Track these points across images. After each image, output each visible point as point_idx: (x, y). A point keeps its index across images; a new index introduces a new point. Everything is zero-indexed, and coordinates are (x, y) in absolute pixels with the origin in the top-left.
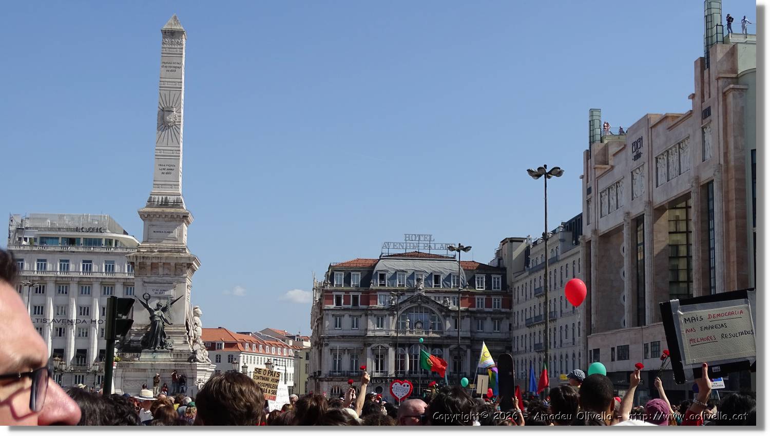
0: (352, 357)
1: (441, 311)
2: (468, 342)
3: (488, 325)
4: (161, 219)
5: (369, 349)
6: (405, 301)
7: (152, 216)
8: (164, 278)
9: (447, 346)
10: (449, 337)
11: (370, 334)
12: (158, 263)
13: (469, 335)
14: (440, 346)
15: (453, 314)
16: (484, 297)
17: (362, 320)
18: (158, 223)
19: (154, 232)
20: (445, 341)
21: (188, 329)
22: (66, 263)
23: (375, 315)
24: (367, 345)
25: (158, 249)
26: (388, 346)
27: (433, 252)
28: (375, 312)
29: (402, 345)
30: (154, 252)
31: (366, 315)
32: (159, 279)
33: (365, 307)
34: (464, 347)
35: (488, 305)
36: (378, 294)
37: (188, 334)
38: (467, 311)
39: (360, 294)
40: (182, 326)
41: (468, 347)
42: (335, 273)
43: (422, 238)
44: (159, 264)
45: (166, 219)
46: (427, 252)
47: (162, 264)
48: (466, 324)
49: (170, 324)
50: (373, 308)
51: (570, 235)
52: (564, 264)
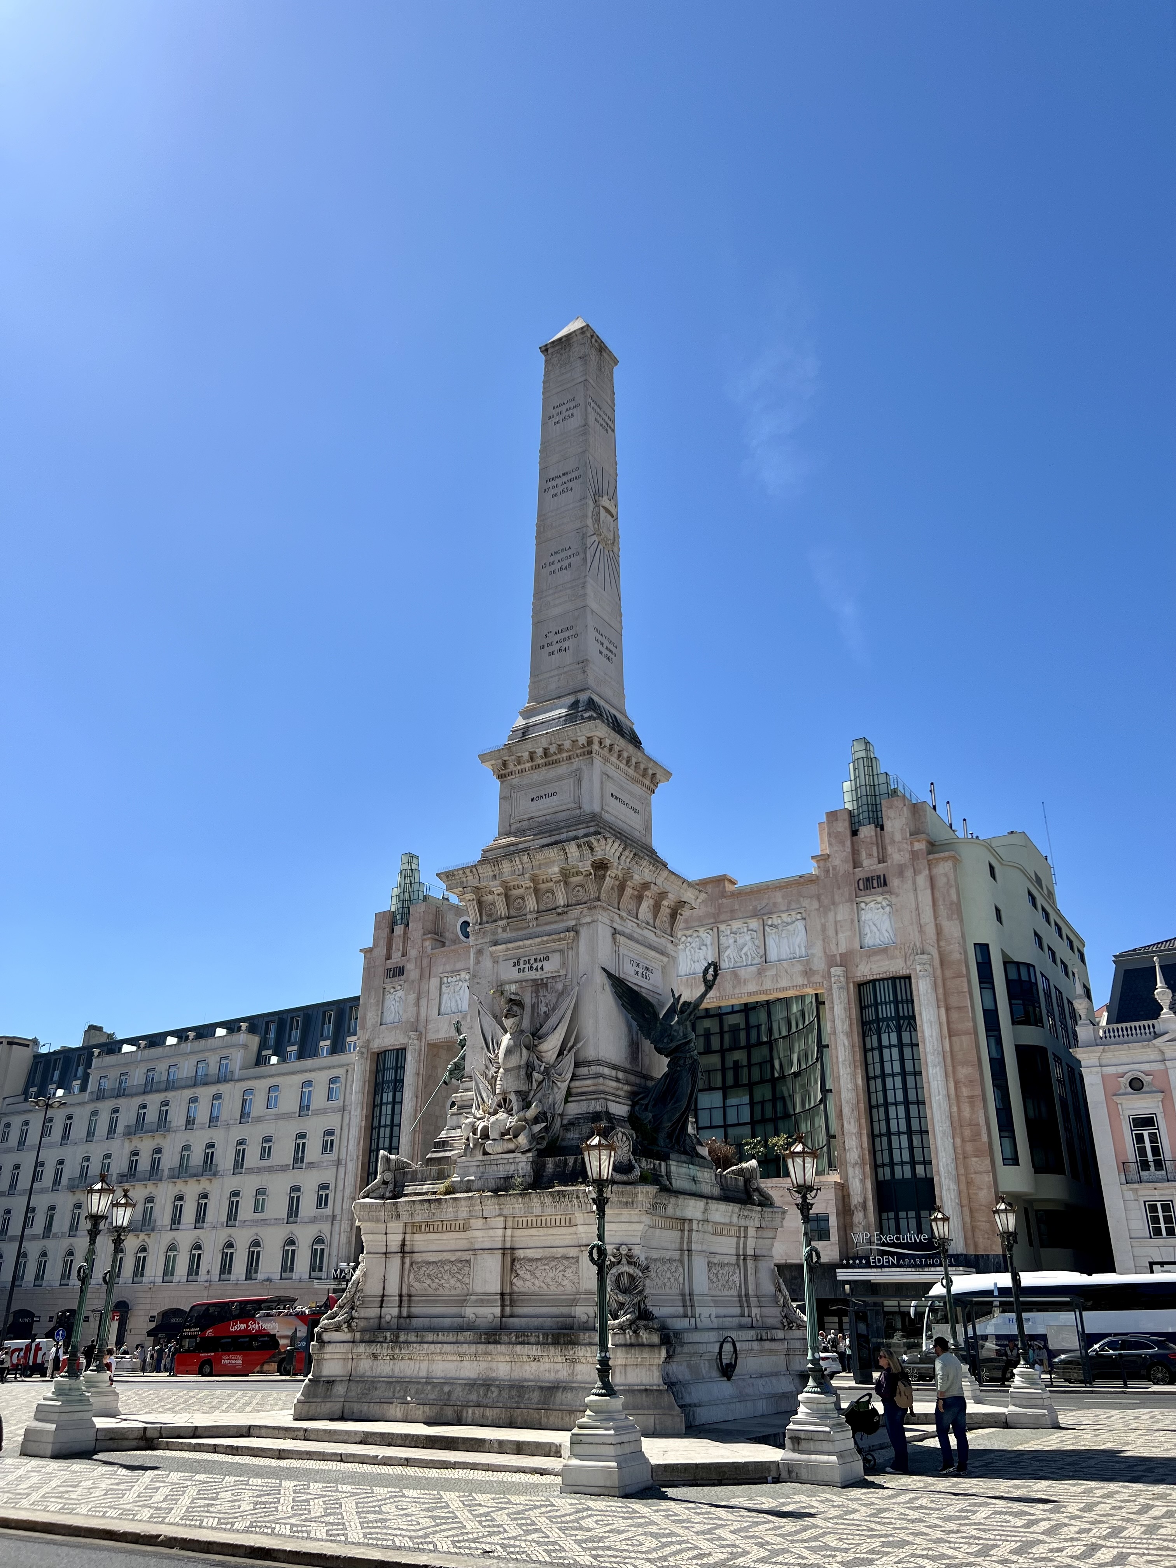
4: (621, 766)
32: (637, 933)
44: (653, 887)
45: (630, 771)
51: (254, 1041)
52: (261, 1086)
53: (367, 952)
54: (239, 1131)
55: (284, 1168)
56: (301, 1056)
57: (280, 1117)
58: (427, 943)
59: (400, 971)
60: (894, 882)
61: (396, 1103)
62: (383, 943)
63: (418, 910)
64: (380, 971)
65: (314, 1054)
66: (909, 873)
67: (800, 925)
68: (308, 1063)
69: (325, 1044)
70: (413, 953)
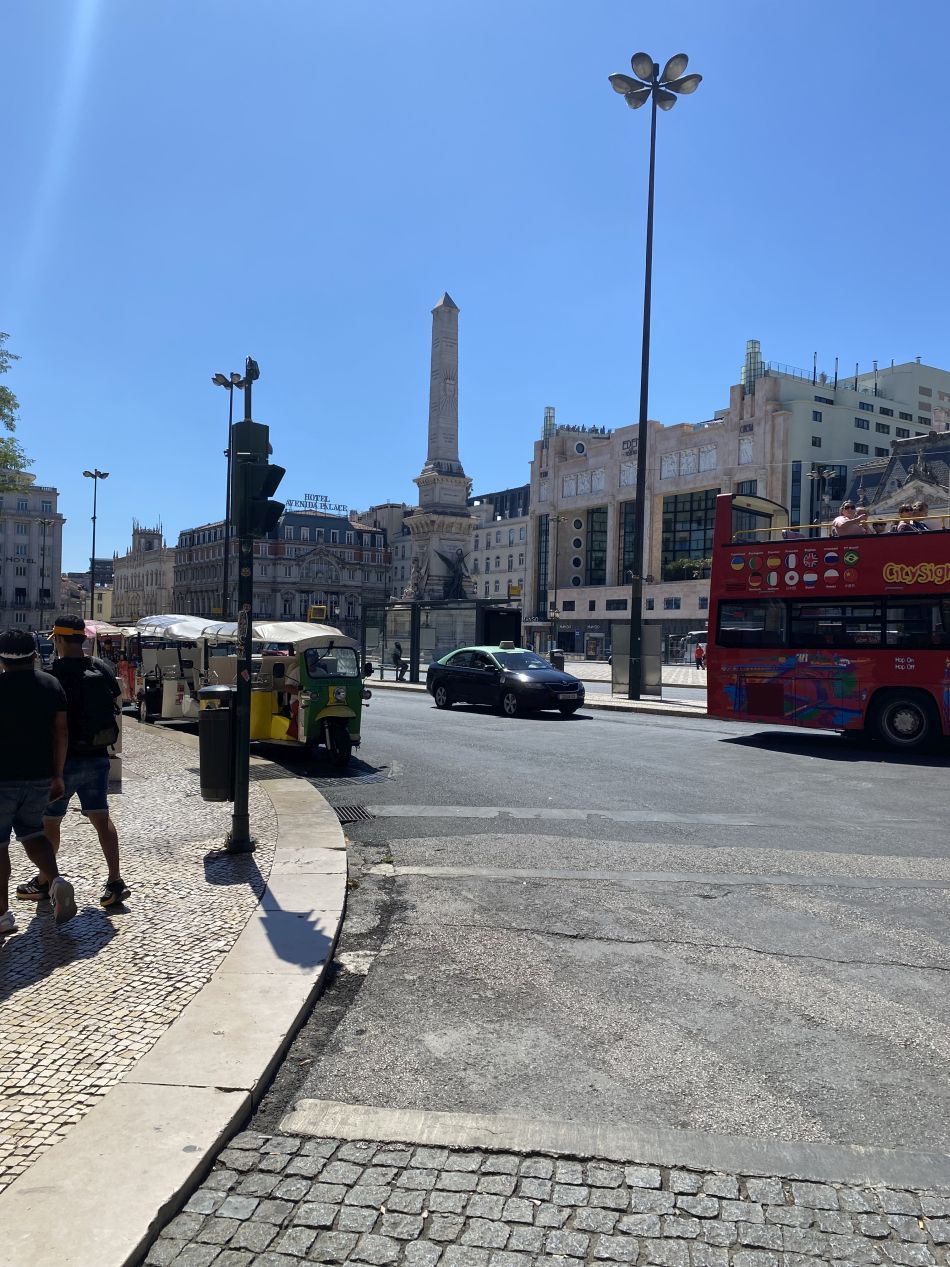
0: (262, 602)
1: (339, 564)
2: (359, 590)
3: (373, 577)
4: (449, 483)
5: (278, 595)
6: (308, 554)
7: (443, 480)
8: (455, 536)
9: (343, 593)
10: (345, 586)
11: (279, 580)
13: (360, 584)
14: (337, 594)
15: (348, 567)
16: (370, 553)
17: (270, 569)
19: (445, 494)
20: (342, 589)
23: (284, 565)
24: (275, 591)
26: (293, 592)
27: (328, 512)
28: (283, 562)
29: (307, 592)
31: (274, 564)
32: (452, 537)
33: (272, 557)
34: (357, 595)
35: (373, 560)
36: (286, 546)
38: (357, 564)
39: (268, 545)
41: (360, 594)
43: (320, 499)
45: (454, 484)
46: (322, 511)
47: (456, 523)
48: (359, 574)
51: (491, 507)
52: (494, 531)
53: (532, 463)
54: (486, 554)
55: (504, 572)
56: (511, 517)
57: (502, 547)
58: (557, 459)
59: (545, 474)
60: (756, 429)
61: (547, 541)
62: (538, 458)
63: (552, 441)
64: (538, 474)
65: (517, 516)
66: (763, 423)
67: (714, 452)
68: (513, 520)
69: (520, 510)
70: (551, 463)
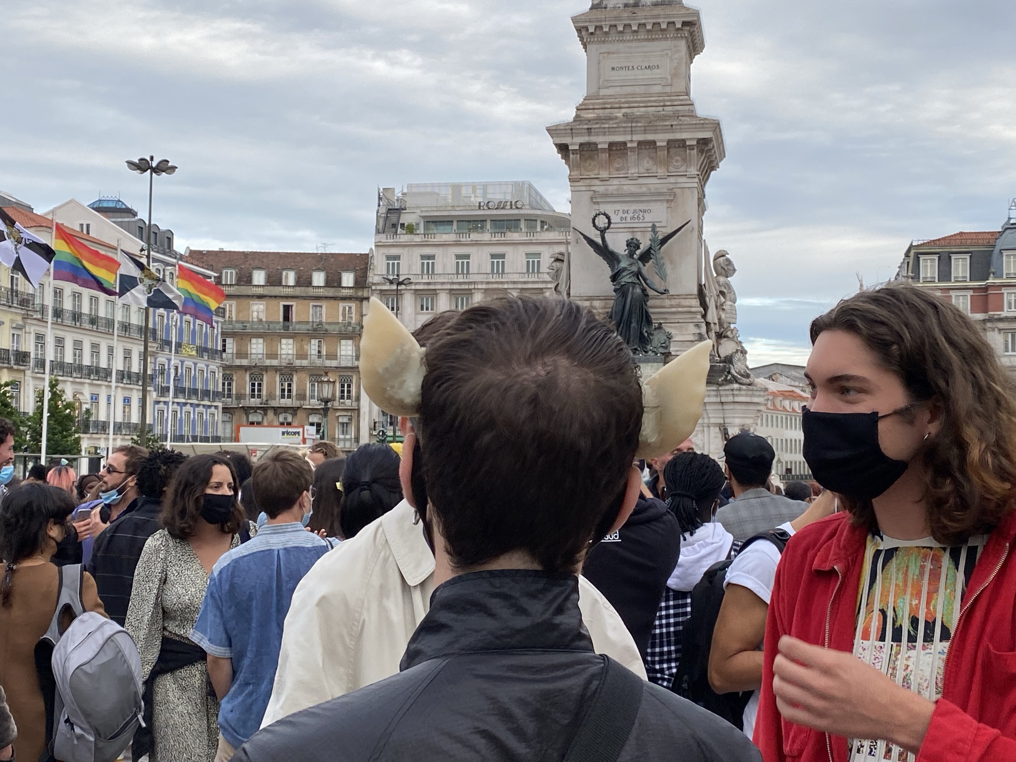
4: (628, 37)
7: (606, 29)
8: (641, 181)
12: (625, 143)
18: (621, 46)
19: (613, 69)
21: (704, 305)
22: (465, 261)
23: (1000, 330)
25: (623, 111)
28: (1001, 325)
30: (616, 118)
32: (629, 187)
33: (979, 316)
36: (1005, 291)
37: (704, 316)
39: (969, 294)
40: (687, 296)
42: (922, 258)
44: (629, 145)
45: (642, 36)
47: (635, 145)
49: (662, 293)
50: (996, 317)
